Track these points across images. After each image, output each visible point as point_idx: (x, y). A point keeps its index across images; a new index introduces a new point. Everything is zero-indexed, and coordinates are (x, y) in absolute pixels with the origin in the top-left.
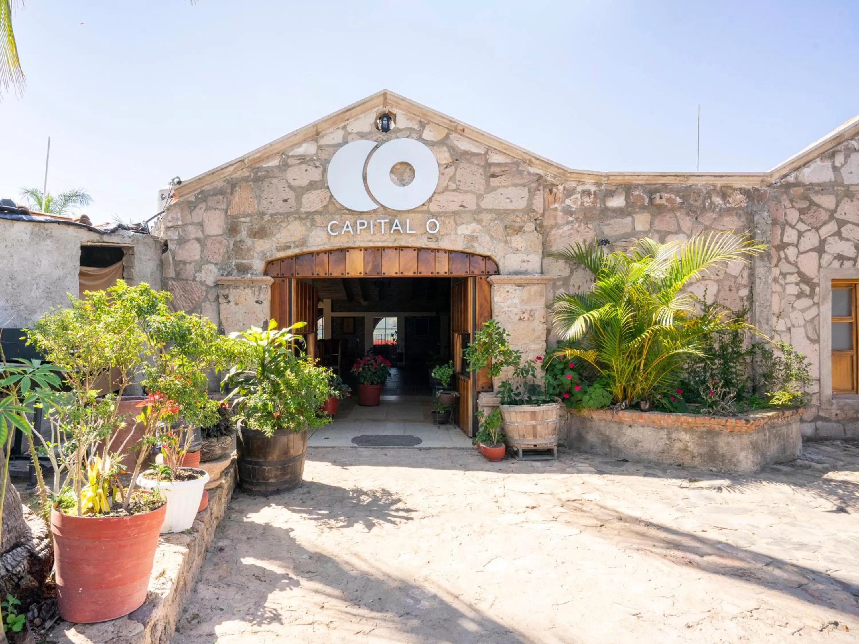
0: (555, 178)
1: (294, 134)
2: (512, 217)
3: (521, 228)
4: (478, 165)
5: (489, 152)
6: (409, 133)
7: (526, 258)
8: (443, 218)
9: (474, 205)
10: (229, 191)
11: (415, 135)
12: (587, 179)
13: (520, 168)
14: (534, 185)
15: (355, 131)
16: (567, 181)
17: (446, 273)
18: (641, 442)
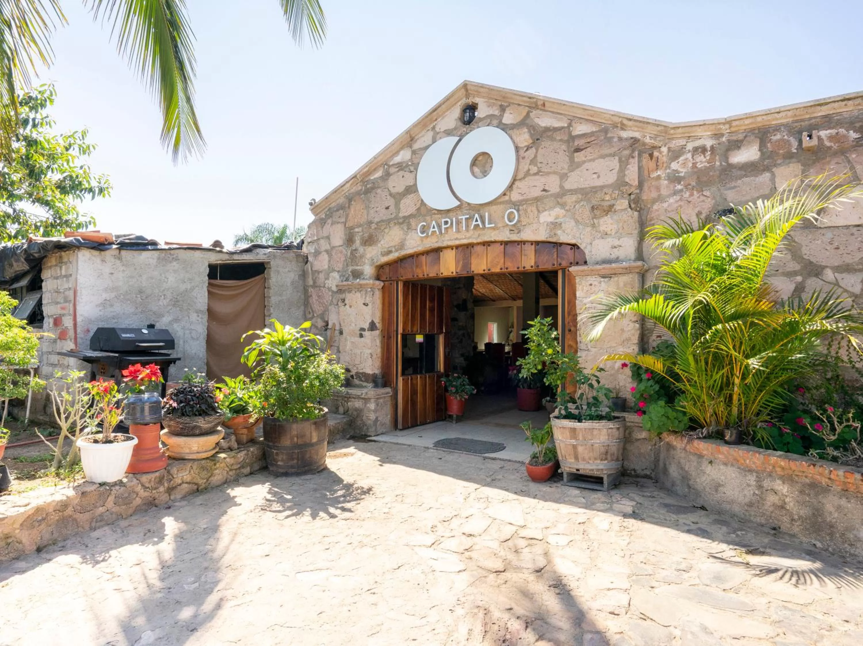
0: (655, 139)
1: (392, 144)
2: (599, 195)
3: (611, 206)
4: (561, 140)
5: (573, 124)
6: (489, 120)
7: (616, 243)
8: (525, 206)
9: (558, 187)
10: (347, 205)
11: (495, 122)
12: (699, 132)
13: (609, 135)
14: (627, 152)
15: (442, 130)
16: (673, 139)
17: (532, 267)
18: (723, 485)
